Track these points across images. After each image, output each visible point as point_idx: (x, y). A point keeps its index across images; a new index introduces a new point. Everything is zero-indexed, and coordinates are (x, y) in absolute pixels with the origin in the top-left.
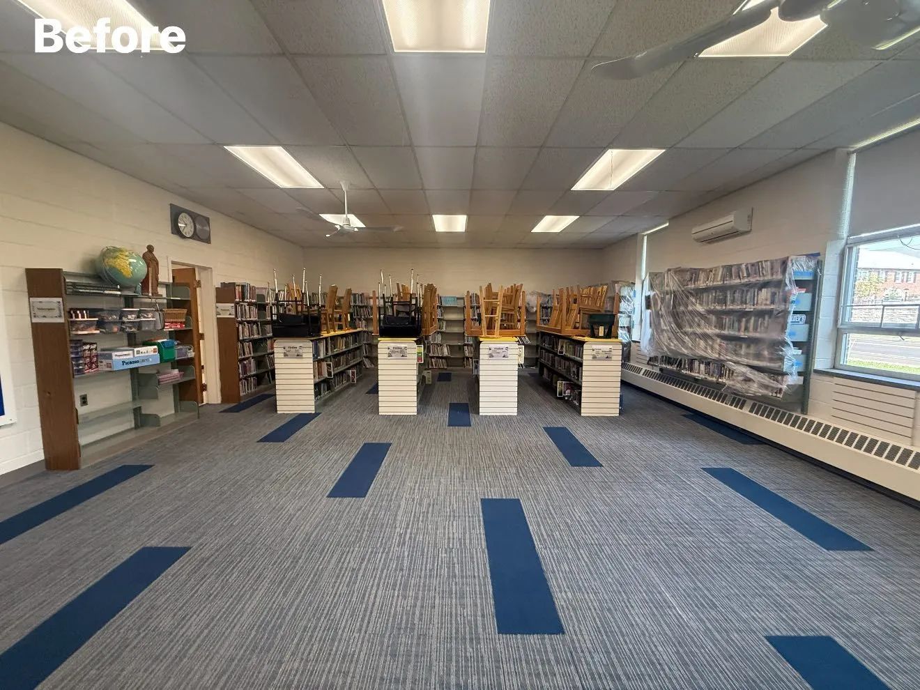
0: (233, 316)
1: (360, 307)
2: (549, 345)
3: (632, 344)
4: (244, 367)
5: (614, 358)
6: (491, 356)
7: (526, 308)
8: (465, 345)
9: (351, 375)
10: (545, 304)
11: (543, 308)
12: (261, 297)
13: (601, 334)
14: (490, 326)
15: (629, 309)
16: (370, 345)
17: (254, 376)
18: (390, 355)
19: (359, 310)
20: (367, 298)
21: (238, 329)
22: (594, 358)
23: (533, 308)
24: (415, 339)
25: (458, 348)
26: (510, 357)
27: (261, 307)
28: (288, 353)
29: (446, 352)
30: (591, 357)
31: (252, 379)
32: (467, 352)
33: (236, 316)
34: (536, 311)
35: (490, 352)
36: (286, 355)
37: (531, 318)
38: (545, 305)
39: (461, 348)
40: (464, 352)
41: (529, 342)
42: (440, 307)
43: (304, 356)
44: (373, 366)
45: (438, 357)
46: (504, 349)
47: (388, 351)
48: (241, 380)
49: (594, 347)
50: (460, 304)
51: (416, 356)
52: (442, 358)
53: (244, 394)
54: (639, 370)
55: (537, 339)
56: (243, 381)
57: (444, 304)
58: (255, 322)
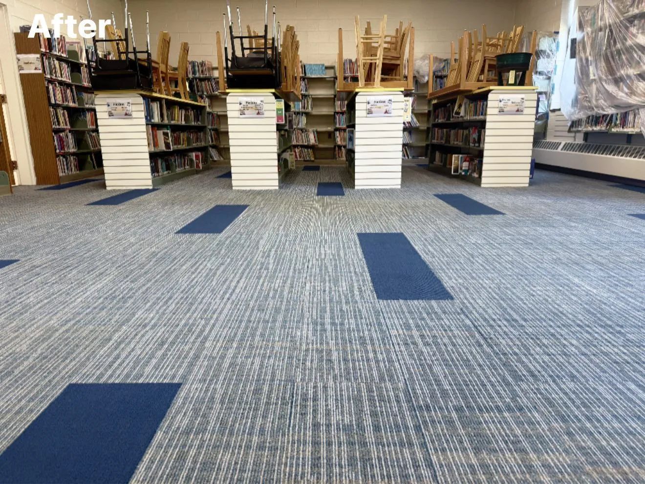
0: (40, 72)
1: (201, 80)
2: (444, 118)
3: (551, 114)
4: (61, 140)
5: (526, 111)
6: (370, 112)
7: (415, 77)
8: (337, 130)
9: (194, 159)
10: (440, 71)
11: (437, 77)
12: (73, 54)
13: (512, 81)
14: (369, 79)
15: (550, 68)
16: (216, 131)
17: (73, 154)
18: (242, 113)
19: (199, 84)
20: (209, 68)
21: (48, 88)
22: (501, 111)
23: (423, 77)
24: (273, 90)
25: (327, 136)
26: (394, 113)
27: (75, 68)
28: (113, 111)
29: (312, 139)
30: (496, 111)
31: (72, 158)
32: (338, 139)
33: (44, 71)
34: (428, 82)
35: (369, 106)
36: (111, 114)
37: (420, 92)
38: (439, 74)
39: (331, 135)
40: (335, 139)
41: (418, 125)
42: (303, 79)
43: (134, 115)
44: (222, 159)
45: (303, 146)
46: (387, 102)
47: (238, 107)
48: (57, 156)
49: (501, 97)
50: (329, 74)
51: (274, 114)
52: (307, 147)
53: (64, 174)
54: (556, 146)
55: (428, 120)
56: (61, 158)
57: (309, 75)
58: (68, 85)
